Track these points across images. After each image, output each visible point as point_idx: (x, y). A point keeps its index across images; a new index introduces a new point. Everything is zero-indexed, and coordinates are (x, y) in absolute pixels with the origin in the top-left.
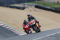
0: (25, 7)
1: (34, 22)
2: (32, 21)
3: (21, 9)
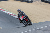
0: (32, 1)
3: (30, 3)
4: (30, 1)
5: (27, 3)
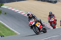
1: (33, 22)
2: (31, 21)
4: (53, 1)
5: (50, 3)
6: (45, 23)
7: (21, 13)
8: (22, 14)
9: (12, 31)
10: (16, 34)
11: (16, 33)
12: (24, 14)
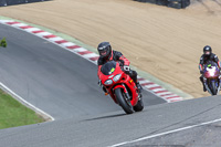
3: (176, 7)
6: (147, 81)
7: (59, 42)
8: (64, 45)
9: (26, 109)
10: (41, 119)
11: (41, 117)
12: (71, 48)
